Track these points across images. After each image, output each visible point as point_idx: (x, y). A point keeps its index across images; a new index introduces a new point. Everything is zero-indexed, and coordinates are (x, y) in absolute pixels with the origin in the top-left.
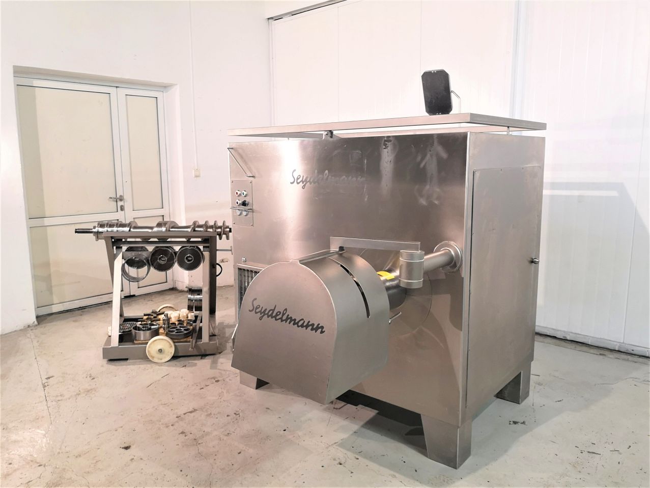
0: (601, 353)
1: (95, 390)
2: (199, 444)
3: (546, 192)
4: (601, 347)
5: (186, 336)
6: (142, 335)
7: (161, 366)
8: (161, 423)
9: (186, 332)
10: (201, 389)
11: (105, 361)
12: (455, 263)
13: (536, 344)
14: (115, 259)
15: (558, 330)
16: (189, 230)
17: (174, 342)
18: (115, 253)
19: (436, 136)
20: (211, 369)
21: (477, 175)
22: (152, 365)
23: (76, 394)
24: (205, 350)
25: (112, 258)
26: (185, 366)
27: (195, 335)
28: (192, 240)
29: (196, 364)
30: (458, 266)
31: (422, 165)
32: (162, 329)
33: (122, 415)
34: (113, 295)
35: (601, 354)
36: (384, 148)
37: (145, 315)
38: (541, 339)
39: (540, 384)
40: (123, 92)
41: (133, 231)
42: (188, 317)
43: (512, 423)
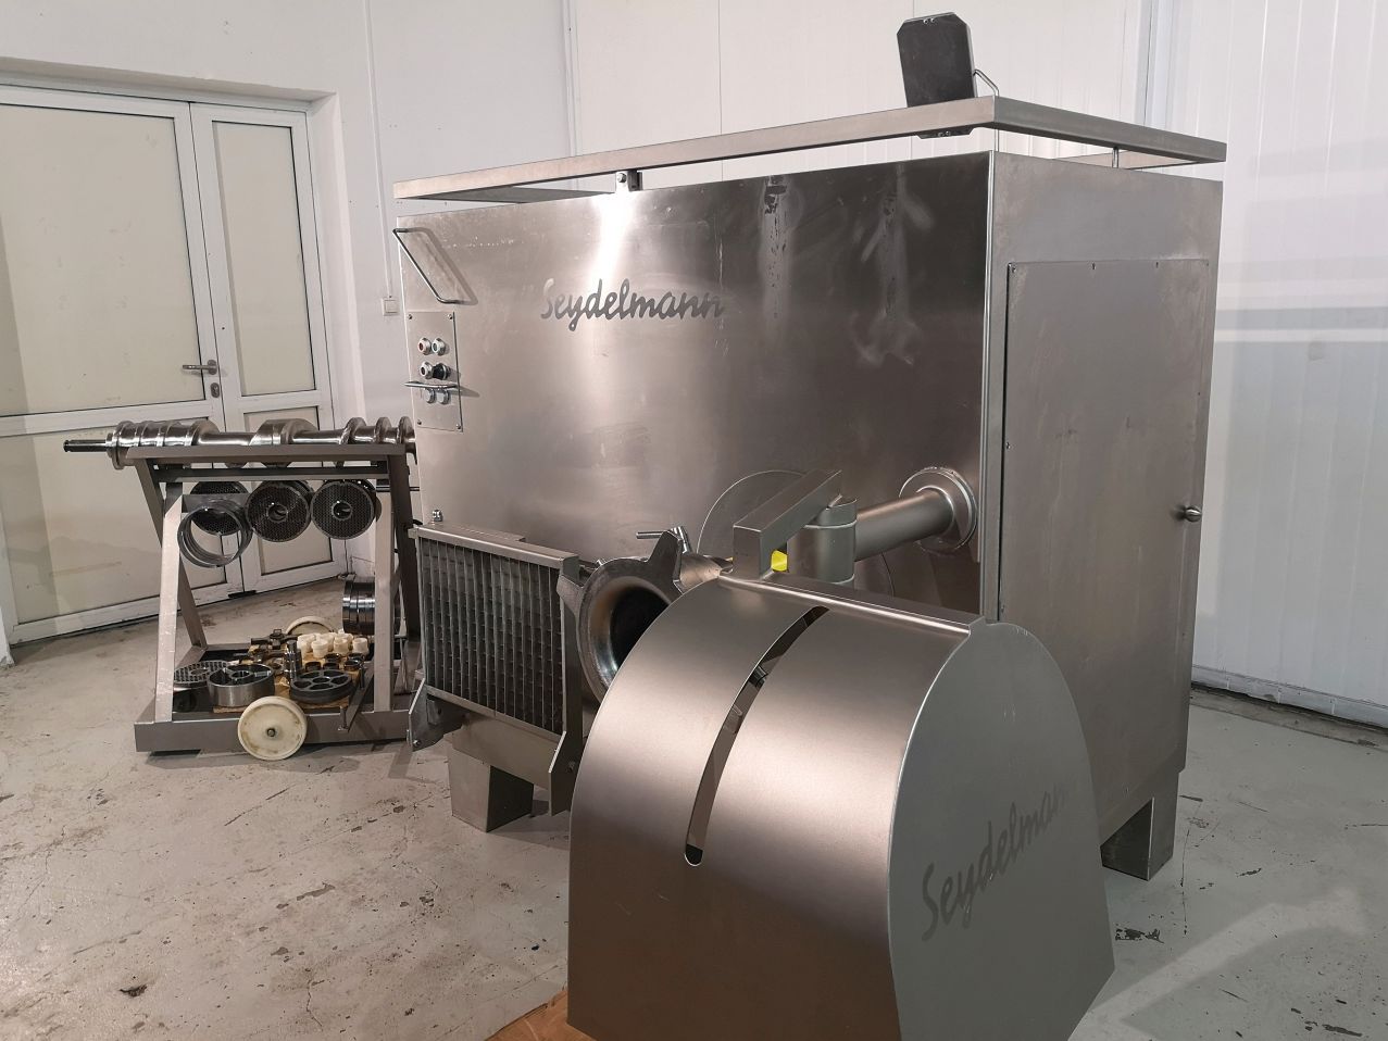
0: (1362, 738)
1: (98, 830)
2: (315, 983)
3: (1221, 336)
4: (1363, 724)
5: (337, 695)
6: (231, 693)
7: (274, 767)
8: (236, 922)
9: (335, 686)
10: (354, 830)
11: (144, 756)
12: (956, 526)
13: (1194, 713)
14: (164, 512)
15: (1254, 680)
16: (339, 440)
17: (305, 711)
18: (165, 497)
19: (900, 171)
20: (389, 776)
21: (1020, 277)
22: (253, 766)
23: (50, 842)
24: (381, 729)
25: (159, 510)
26: (330, 769)
27: (359, 694)
28: (347, 464)
29: (358, 762)
30: (963, 534)
31: (866, 254)
32: (284, 679)
33: (148, 899)
34: (159, 602)
35: (1361, 743)
36: (767, 211)
37: (254, 643)
38: (1208, 699)
39: (1201, 824)
40: (205, 114)
41: (206, 446)
42: (351, 648)
43: (1123, 935)
